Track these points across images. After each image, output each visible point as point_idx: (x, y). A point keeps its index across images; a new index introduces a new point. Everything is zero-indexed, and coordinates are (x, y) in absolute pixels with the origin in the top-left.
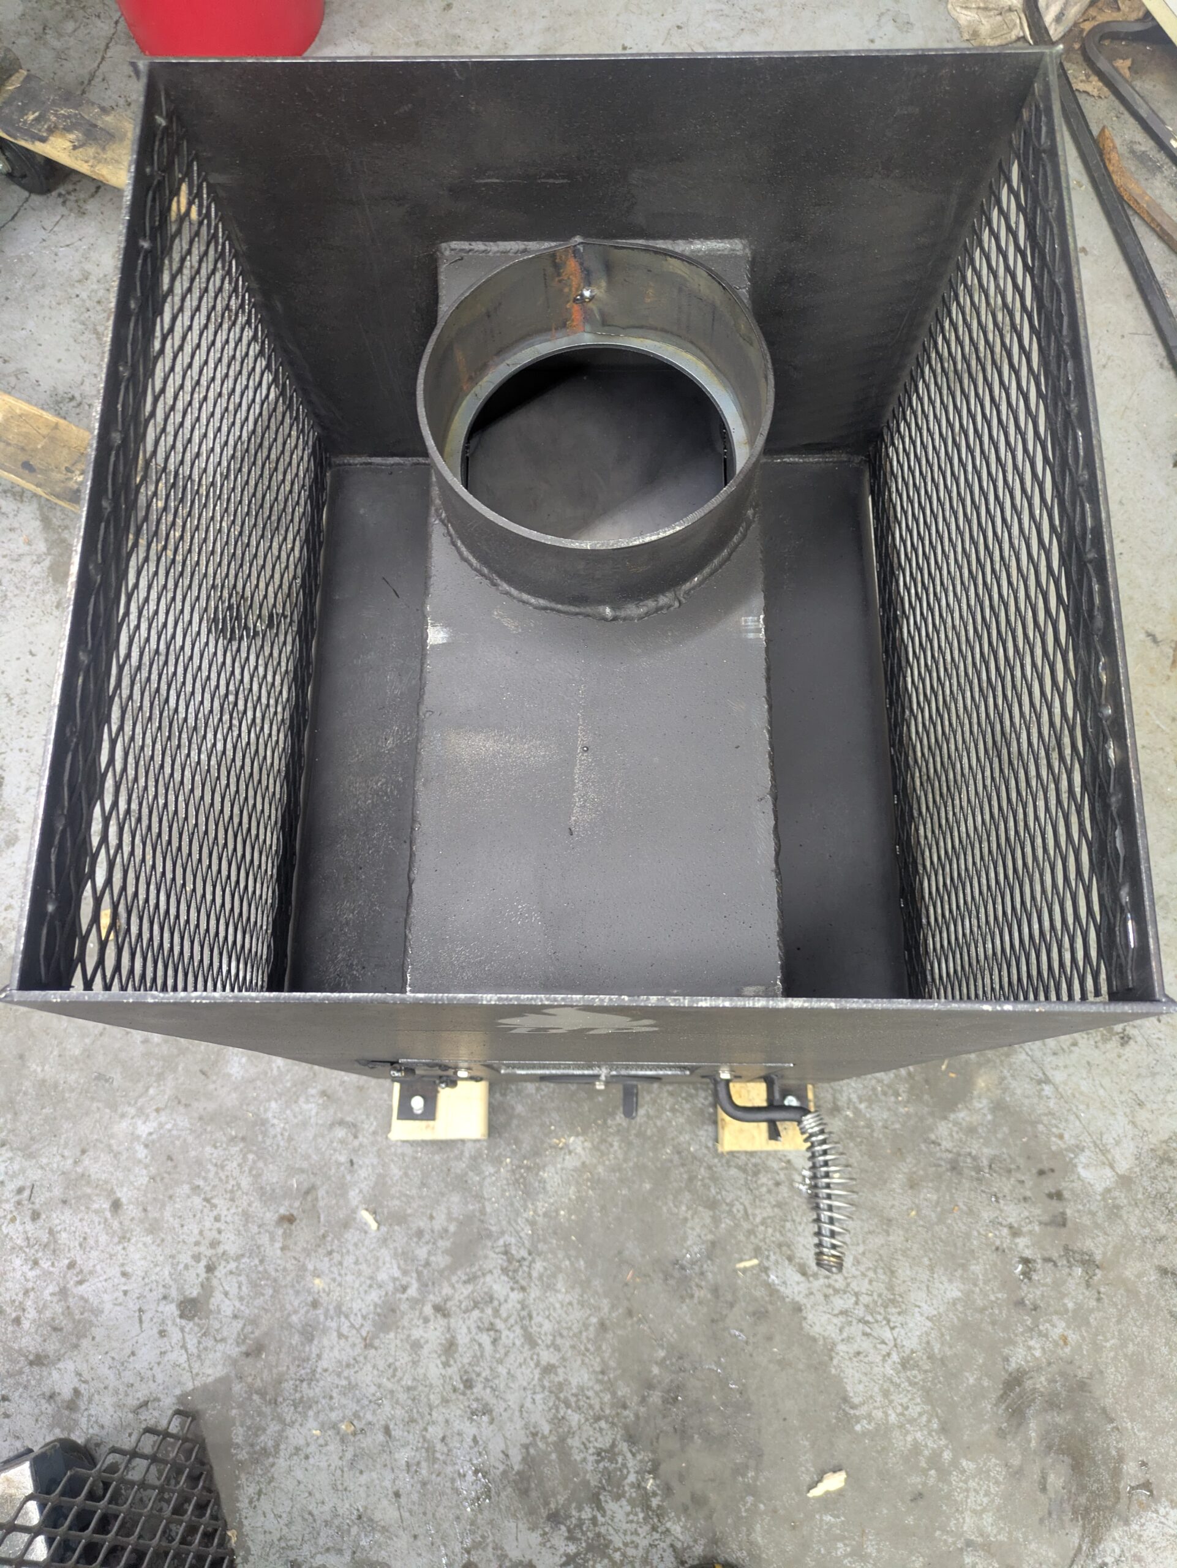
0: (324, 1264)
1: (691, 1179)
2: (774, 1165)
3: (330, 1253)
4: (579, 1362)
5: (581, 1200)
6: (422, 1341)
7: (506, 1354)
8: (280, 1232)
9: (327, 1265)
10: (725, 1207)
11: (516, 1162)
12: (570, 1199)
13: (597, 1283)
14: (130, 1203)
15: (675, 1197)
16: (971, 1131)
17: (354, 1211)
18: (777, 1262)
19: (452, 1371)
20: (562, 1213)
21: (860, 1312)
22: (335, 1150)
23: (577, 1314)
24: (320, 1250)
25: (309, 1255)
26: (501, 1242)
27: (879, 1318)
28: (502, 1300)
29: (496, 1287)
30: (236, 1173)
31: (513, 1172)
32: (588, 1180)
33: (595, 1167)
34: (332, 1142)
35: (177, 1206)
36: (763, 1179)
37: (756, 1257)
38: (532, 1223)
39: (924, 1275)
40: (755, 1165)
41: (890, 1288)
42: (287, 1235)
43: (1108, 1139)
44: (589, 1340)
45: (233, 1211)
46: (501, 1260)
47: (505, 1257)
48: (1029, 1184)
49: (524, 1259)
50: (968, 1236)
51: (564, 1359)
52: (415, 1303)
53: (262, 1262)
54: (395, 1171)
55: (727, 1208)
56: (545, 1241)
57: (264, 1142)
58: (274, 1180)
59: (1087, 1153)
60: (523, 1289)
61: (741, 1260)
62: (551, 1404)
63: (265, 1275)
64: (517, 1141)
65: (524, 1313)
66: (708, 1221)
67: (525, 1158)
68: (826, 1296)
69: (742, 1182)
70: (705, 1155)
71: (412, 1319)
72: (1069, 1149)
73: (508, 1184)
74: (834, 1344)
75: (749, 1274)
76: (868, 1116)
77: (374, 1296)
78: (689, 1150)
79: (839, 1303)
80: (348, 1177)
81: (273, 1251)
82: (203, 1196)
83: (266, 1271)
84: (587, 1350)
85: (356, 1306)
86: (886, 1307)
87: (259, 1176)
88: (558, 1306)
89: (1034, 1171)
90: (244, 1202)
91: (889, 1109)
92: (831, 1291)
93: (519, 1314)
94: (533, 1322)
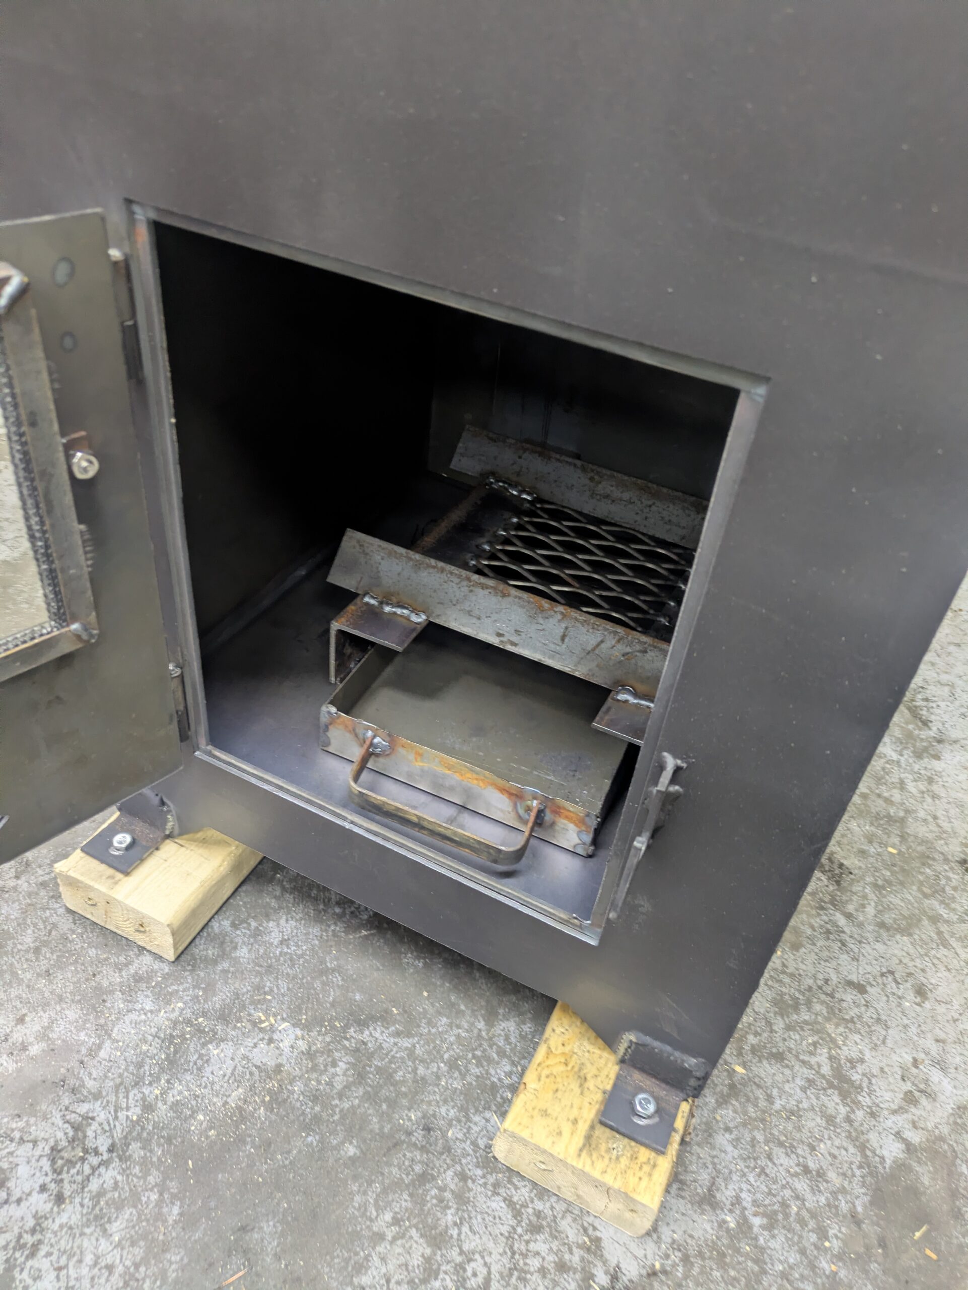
1: (424, 1178)
2: (570, 1230)
5: (241, 1115)
10: (454, 1254)
12: (226, 1103)
13: (175, 1257)
15: (385, 1190)
20: (201, 1117)
26: (83, 1108)
28: (17, 1194)
29: (23, 1171)
31: (175, 1023)
32: (269, 1092)
33: (292, 1081)
36: (540, 1244)
38: (148, 1107)
40: (538, 1214)
46: (60, 1133)
47: (71, 1133)
49: (96, 1152)
55: (459, 1259)
56: (146, 1144)
60: (60, 1199)
65: (29, 1239)
66: (416, 1260)
69: (505, 1229)
70: (465, 1155)
73: (156, 1036)
76: (761, 1241)
78: (444, 1136)
88: (89, 1259)
91: (803, 1252)
93: (20, 1236)
94: (29, 1263)
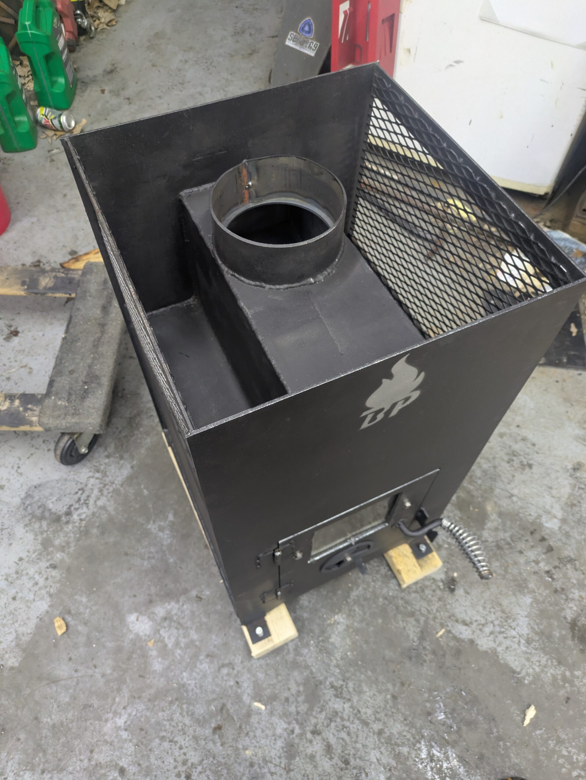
0: (247, 741)
1: (397, 608)
2: (428, 583)
3: (247, 734)
4: (392, 721)
5: (354, 643)
6: (314, 753)
7: (357, 736)
8: (217, 737)
9: (249, 741)
10: (418, 613)
11: (316, 641)
12: (349, 645)
13: (381, 678)
14: (129, 765)
15: (395, 620)
16: (496, 529)
17: (250, 706)
18: (452, 626)
19: (336, 760)
20: (349, 654)
21: (497, 629)
22: (226, 681)
23: (380, 699)
24: (242, 735)
25: (237, 741)
26: (328, 683)
27: (506, 627)
28: (341, 710)
29: (336, 706)
30: (180, 718)
31: (317, 646)
32: (353, 632)
33: (353, 624)
34: (222, 677)
35: (156, 753)
36: (427, 592)
37: (442, 628)
38: (338, 666)
39: (513, 599)
40: (421, 587)
41: (503, 611)
42: (221, 737)
43: (548, 507)
44: (391, 707)
45: (187, 740)
46: (332, 692)
47: (333, 689)
48: (530, 540)
49: (342, 685)
50: (520, 573)
51: (384, 723)
52: (301, 736)
53: (214, 758)
54: (261, 676)
56: (348, 671)
57: (188, 695)
58: (202, 712)
59: (544, 517)
60: (349, 700)
61: (437, 633)
62: (390, 749)
63: (219, 764)
64: (312, 631)
65: (355, 711)
66: (414, 623)
67: (319, 637)
68: (481, 630)
69: (419, 597)
70: (398, 594)
71: (303, 745)
72: (537, 518)
73: (317, 653)
74: (495, 649)
75: (444, 637)
77: (280, 743)
78: (389, 595)
79: (487, 630)
80: (239, 691)
81: (218, 749)
82: (168, 740)
83: (218, 761)
84: (393, 713)
85: (273, 754)
86: (506, 621)
87: (193, 714)
88: (369, 699)
89: (529, 533)
90: (191, 731)
92: (481, 627)
93: (353, 713)
94: (362, 713)
